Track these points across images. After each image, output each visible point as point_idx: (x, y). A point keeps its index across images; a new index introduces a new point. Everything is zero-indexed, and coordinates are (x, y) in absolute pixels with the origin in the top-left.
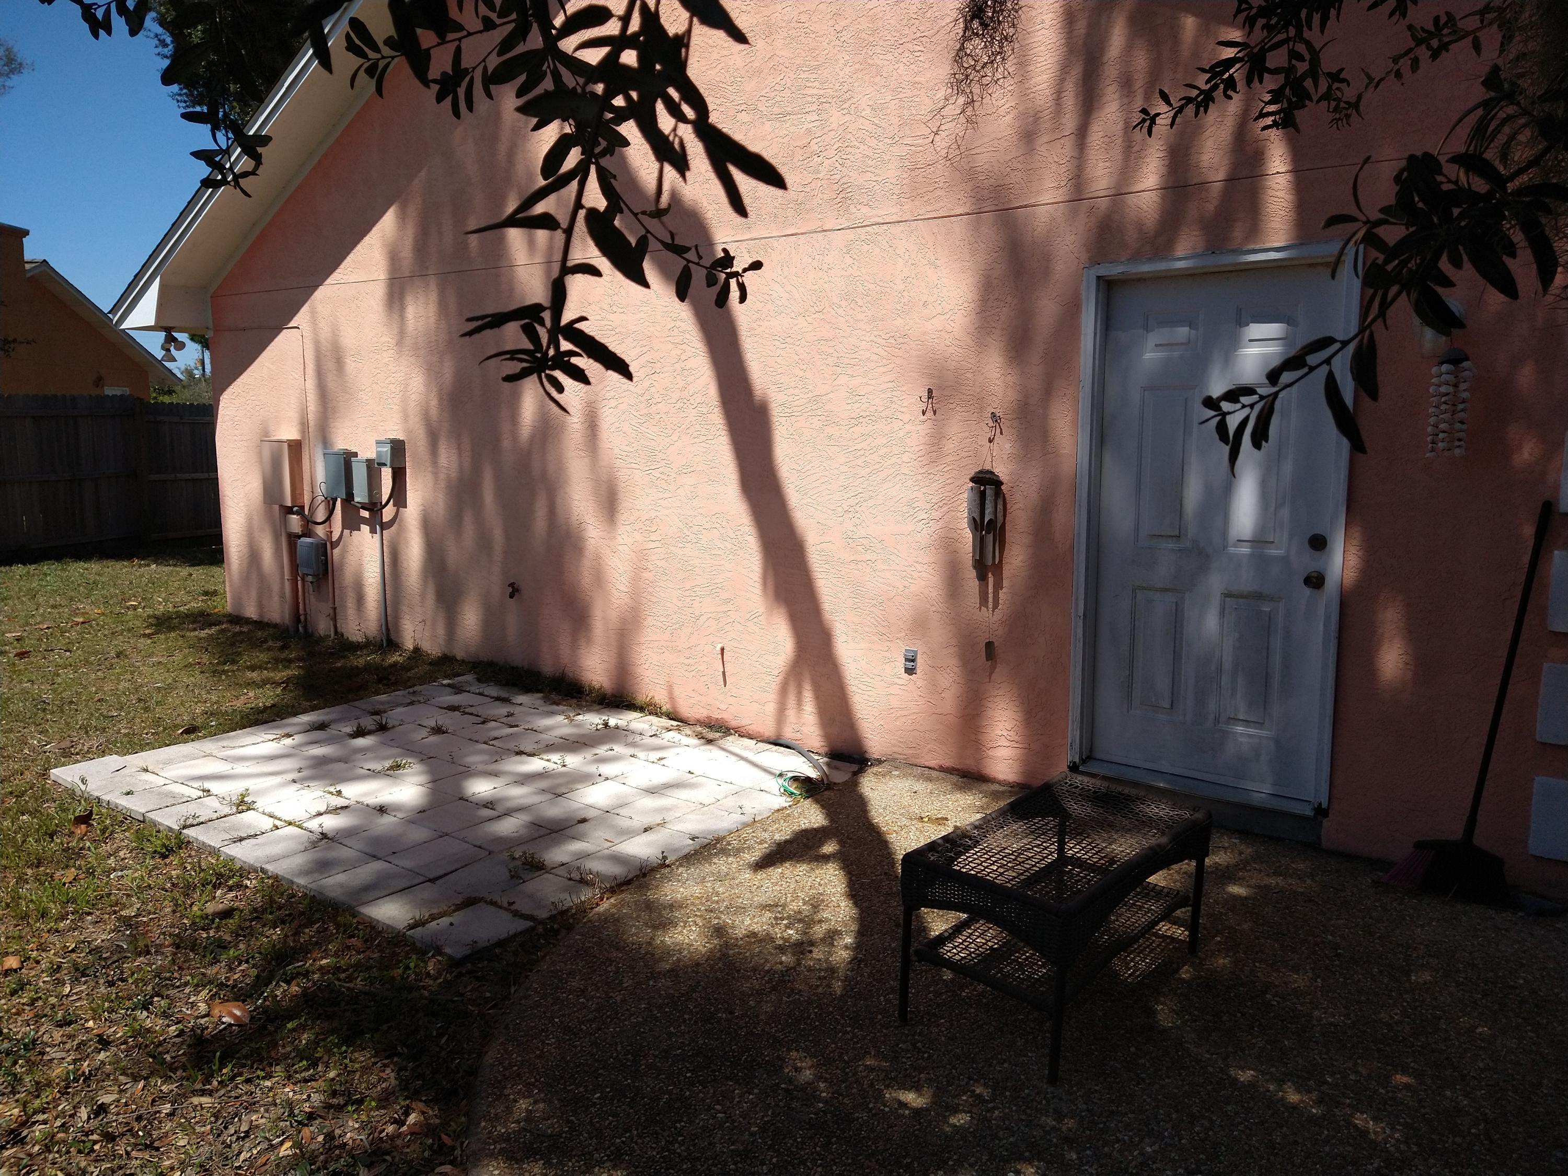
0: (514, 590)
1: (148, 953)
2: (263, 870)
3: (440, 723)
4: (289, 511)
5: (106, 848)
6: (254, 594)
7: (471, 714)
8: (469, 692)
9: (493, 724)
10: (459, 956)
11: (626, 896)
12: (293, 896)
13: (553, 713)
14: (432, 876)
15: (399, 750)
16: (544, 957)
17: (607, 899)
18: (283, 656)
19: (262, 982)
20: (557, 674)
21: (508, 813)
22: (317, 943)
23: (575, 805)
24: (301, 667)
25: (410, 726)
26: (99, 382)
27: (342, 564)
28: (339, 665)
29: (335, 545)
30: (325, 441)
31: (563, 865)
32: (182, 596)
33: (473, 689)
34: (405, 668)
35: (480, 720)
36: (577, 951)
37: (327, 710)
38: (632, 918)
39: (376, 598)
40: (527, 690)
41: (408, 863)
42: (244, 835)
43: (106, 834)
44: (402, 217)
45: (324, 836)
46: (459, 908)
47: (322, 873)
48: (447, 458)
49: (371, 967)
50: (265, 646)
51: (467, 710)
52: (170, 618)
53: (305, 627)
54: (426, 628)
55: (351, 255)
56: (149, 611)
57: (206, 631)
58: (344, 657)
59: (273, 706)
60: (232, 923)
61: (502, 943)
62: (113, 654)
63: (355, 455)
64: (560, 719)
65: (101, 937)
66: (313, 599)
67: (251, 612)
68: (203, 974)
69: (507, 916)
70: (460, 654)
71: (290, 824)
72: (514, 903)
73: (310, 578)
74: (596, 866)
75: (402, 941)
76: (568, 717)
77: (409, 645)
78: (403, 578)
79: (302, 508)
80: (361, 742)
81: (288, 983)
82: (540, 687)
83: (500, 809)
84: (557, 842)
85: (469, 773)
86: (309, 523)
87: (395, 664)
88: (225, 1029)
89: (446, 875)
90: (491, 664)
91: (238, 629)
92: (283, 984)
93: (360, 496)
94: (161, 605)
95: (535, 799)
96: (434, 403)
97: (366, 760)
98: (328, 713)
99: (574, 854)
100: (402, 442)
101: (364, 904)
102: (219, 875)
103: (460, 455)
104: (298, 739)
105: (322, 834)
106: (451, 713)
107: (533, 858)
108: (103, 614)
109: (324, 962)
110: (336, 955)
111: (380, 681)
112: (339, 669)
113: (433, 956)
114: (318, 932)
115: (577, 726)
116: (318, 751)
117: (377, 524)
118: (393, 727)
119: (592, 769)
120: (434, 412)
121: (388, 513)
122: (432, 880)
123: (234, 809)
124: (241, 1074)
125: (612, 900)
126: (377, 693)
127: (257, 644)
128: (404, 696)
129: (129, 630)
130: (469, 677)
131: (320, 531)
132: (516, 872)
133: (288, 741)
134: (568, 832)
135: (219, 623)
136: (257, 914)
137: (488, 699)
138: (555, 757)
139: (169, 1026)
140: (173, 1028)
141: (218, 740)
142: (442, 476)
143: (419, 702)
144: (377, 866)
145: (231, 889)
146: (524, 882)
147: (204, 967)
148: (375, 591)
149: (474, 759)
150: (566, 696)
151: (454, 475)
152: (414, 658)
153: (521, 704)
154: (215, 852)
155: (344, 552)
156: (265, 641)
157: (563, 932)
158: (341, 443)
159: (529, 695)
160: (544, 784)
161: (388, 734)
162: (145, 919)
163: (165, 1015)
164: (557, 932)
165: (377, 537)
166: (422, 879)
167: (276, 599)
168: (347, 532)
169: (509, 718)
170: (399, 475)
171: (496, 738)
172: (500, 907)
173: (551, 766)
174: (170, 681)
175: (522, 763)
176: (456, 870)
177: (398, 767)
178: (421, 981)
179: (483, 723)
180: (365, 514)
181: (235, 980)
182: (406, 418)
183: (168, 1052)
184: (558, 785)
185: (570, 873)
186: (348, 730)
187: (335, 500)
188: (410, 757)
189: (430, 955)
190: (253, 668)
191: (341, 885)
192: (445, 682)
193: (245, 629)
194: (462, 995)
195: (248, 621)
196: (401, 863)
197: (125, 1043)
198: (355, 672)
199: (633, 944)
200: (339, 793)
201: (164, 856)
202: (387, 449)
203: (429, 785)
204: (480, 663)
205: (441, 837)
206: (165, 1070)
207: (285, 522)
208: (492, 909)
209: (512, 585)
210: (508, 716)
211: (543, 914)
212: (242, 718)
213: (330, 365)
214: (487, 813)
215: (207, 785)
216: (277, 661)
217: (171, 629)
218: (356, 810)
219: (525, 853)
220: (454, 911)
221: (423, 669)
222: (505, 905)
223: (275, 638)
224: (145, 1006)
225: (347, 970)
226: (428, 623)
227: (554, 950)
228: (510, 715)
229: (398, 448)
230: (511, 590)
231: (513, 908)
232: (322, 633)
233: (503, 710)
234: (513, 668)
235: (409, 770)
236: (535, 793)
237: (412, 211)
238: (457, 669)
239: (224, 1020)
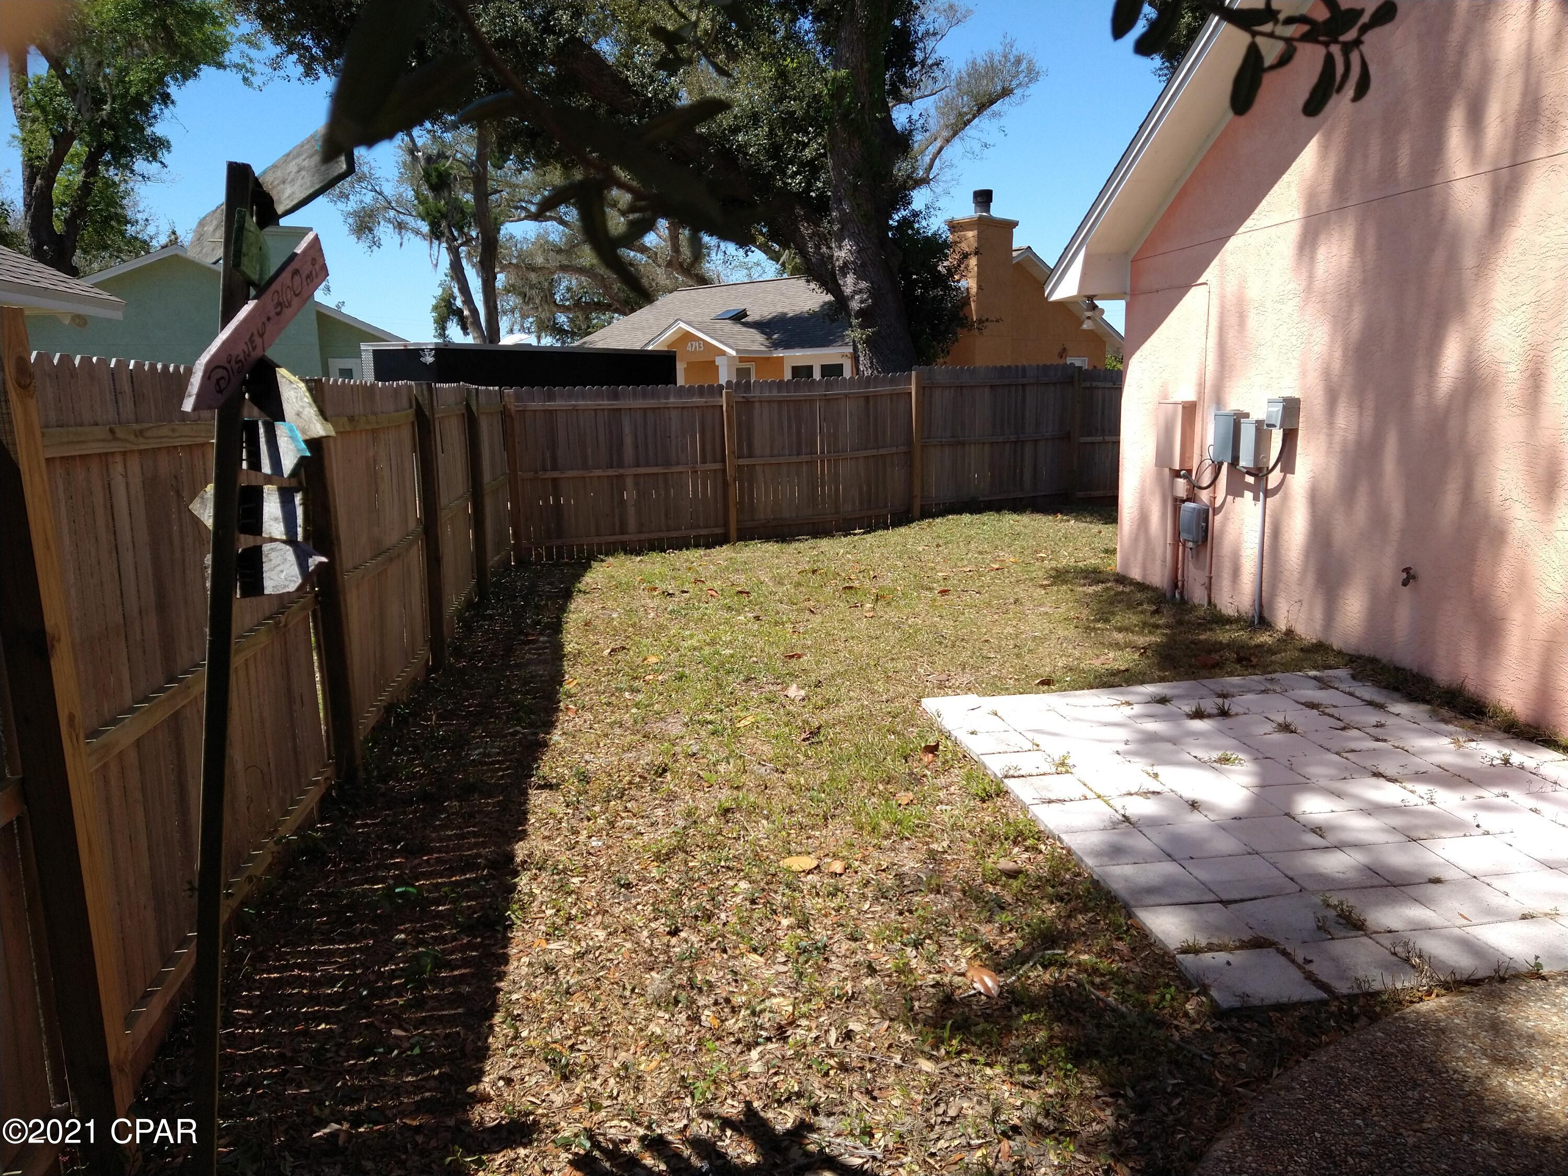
0: (1409, 577)
1: (938, 892)
2: (1060, 839)
3: (1289, 720)
4: (1176, 474)
5: (942, 781)
6: (1140, 557)
7: (1332, 716)
8: (1337, 689)
9: (1354, 733)
10: (1225, 1006)
11: (1465, 1002)
12: (1079, 875)
13: (1438, 733)
14: (1224, 898)
15: (1235, 742)
16: (1328, 1044)
17: (1437, 996)
18: (1152, 621)
19: (1020, 958)
20: (1454, 686)
21: (1339, 847)
22: (1084, 934)
23: (1430, 858)
24: (1163, 634)
25: (1257, 717)
26: (1063, 353)
27: (1222, 531)
28: (1202, 637)
29: (1216, 511)
30: (1219, 401)
31: (1390, 932)
32: (1086, 552)
33: (1342, 686)
34: (1271, 651)
35: (1342, 724)
36: (1372, 1053)
37: (1174, 683)
38: (1465, 1035)
39: (1253, 570)
40: (1412, 697)
41: (1204, 875)
42: (1053, 798)
43: (947, 768)
44: (1325, 148)
45: (1126, 819)
46: (1244, 945)
47: (1112, 858)
48: (1345, 419)
49: (1127, 982)
50: (1140, 608)
51: (1327, 711)
52: (1068, 572)
53: (1181, 594)
54: (1303, 609)
55: (1267, 198)
56: (1054, 564)
57: (1094, 588)
58: (1211, 630)
59: (1127, 670)
60: (1015, 884)
61: (1281, 1008)
62: (1012, 601)
63: (1247, 415)
64: (1444, 742)
65: (910, 863)
66: (1191, 566)
67: (1136, 574)
68: (976, 930)
69: (1297, 975)
70: (1337, 644)
71: (1099, 797)
72: (1311, 961)
73: (1190, 545)
74: (1433, 946)
75: (1170, 963)
76: (1456, 742)
77: (1282, 625)
78: (1283, 552)
79: (1190, 471)
80: (1198, 725)
81: (1045, 967)
82: (1428, 698)
83: (1331, 839)
84: (1393, 901)
85: (1306, 785)
86: (1194, 488)
87: (1260, 646)
88: (974, 995)
89: (1242, 901)
90: (1373, 660)
91: (1121, 588)
92: (1040, 968)
93: (1246, 460)
94: (1065, 560)
95: (1381, 838)
96: (1338, 354)
97: (1197, 746)
98: (1175, 687)
99: (1410, 921)
100: (1297, 401)
101: (1142, 906)
102: (1021, 833)
103: (1361, 414)
104: (1137, 709)
105: (1124, 816)
106: (1308, 711)
107: (1350, 912)
108: (1016, 563)
109: (1086, 957)
110: (1099, 955)
111: (1239, 660)
112: (1201, 641)
113: (1198, 994)
114: (1090, 922)
115: (1465, 755)
116: (1152, 726)
117: (1263, 491)
118: (1237, 714)
119: (1467, 816)
120: (1337, 366)
121: (1274, 479)
122: (1225, 903)
123: (1054, 770)
124: (967, 1052)
125: (1443, 1001)
126: (1231, 674)
127: (1132, 606)
128: (1260, 682)
129: (1032, 580)
130: (1342, 673)
131: (1205, 496)
132: (1324, 923)
133: (1127, 710)
134: (1407, 889)
135: (1108, 581)
136: (1041, 883)
137: (1358, 702)
138: (1422, 789)
139: (930, 972)
140: (931, 976)
141: (1064, 696)
142: (1338, 438)
143: (1275, 691)
144: (1169, 868)
145: (1026, 850)
146: (1333, 939)
147: (979, 922)
148: (1252, 563)
149: (1318, 771)
150: (1462, 714)
151: (1351, 437)
152: (1284, 641)
153: (1398, 715)
154: (1025, 809)
155: (1226, 519)
156: (1141, 604)
157: (1363, 1021)
158: (1234, 404)
159: (1413, 705)
160: (1397, 821)
161: (1228, 722)
162: (949, 858)
163: (929, 960)
164: (1354, 1018)
165: (1260, 504)
166: (1212, 897)
167: (1158, 563)
168: (1230, 498)
169: (1378, 730)
170: (1290, 436)
171: (1353, 751)
172: (1293, 961)
173: (1412, 800)
174: (1047, 632)
175: (1377, 788)
176: (1255, 899)
177: (1225, 760)
178: (1176, 1019)
179: (1343, 729)
180: (1250, 479)
181: (1001, 946)
182: (1304, 374)
183: (919, 1000)
184: (1417, 827)
185: (1394, 945)
186: (1187, 709)
187: (1220, 465)
188: (1244, 751)
189: (1195, 991)
190: (1120, 630)
191: (1126, 879)
192: (1312, 673)
193: (1127, 590)
194: (1215, 1055)
195: (1132, 582)
196: (1196, 872)
197: (890, 976)
198: (1219, 647)
199: (1455, 1072)
200: (1156, 776)
201: (983, 801)
202: (1278, 409)
203: (1255, 790)
204: (1360, 657)
205: (1250, 854)
206: (911, 1018)
207: (1172, 485)
208: (1282, 960)
209: (1407, 570)
210: (1377, 726)
211: (1343, 988)
212: (1096, 677)
213: (1232, 320)
214: (1314, 840)
215: (1039, 739)
216: (1145, 624)
217: (1065, 582)
218: (1167, 799)
219: (1342, 903)
220: (1237, 948)
221: (1290, 654)
222: (1300, 960)
223: (1150, 601)
224: (917, 945)
225: (1103, 975)
226: (1305, 604)
227: (1344, 1040)
228: (1379, 725)
229: (1291, 407)
230: (1405, 575)
231: (1308, 967)
232: (1196, 601)
233: (1372, 717)
234: (1397, 669)
235: (1238, 768)
236: (1384, 830)
237: (1338, 137)
238: (1332, 661)
239: (975, 985)
